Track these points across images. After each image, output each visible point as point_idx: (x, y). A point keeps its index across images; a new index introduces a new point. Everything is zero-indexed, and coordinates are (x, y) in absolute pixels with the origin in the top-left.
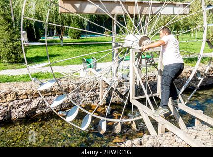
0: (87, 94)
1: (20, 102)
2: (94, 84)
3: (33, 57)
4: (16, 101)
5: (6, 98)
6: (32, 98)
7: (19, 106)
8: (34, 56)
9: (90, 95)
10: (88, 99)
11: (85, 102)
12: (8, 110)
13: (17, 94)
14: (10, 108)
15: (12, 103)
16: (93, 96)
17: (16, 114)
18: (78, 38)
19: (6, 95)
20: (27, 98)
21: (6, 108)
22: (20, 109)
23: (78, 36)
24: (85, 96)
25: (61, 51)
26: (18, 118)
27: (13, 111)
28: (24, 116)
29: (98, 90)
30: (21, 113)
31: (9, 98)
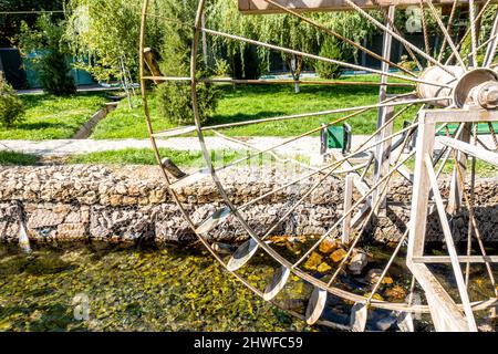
0: (312, 211)
1: (172, 208)
2: (332, 189)
3: (232, 114)
4: (164, 205)
5: (148, 196)
6: (196, 203)
7: (169, 215)
8: (233, 112)
9: (319, 215)
10: (315, 223)
11: (307, 229)
12: (149, 221)
13: (166, 192)
14: (154, 217)
15: (158, 208)
16: (329, 219)
17: (163, 231)
18: (334, 77)
19: (148, 190)
20: (186, 202)
21: (146, 217)
22: (170, 223)
23: (337, 72)
24: (307, 214)
25: (290, 104)
26: (167, 241)
27: (157, 224)
28: (175, 238)
29: (340, 206)
30: (171, 231)
31: (153, 198)
